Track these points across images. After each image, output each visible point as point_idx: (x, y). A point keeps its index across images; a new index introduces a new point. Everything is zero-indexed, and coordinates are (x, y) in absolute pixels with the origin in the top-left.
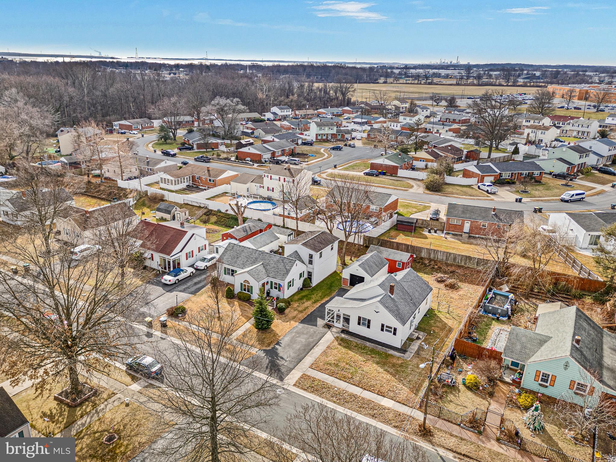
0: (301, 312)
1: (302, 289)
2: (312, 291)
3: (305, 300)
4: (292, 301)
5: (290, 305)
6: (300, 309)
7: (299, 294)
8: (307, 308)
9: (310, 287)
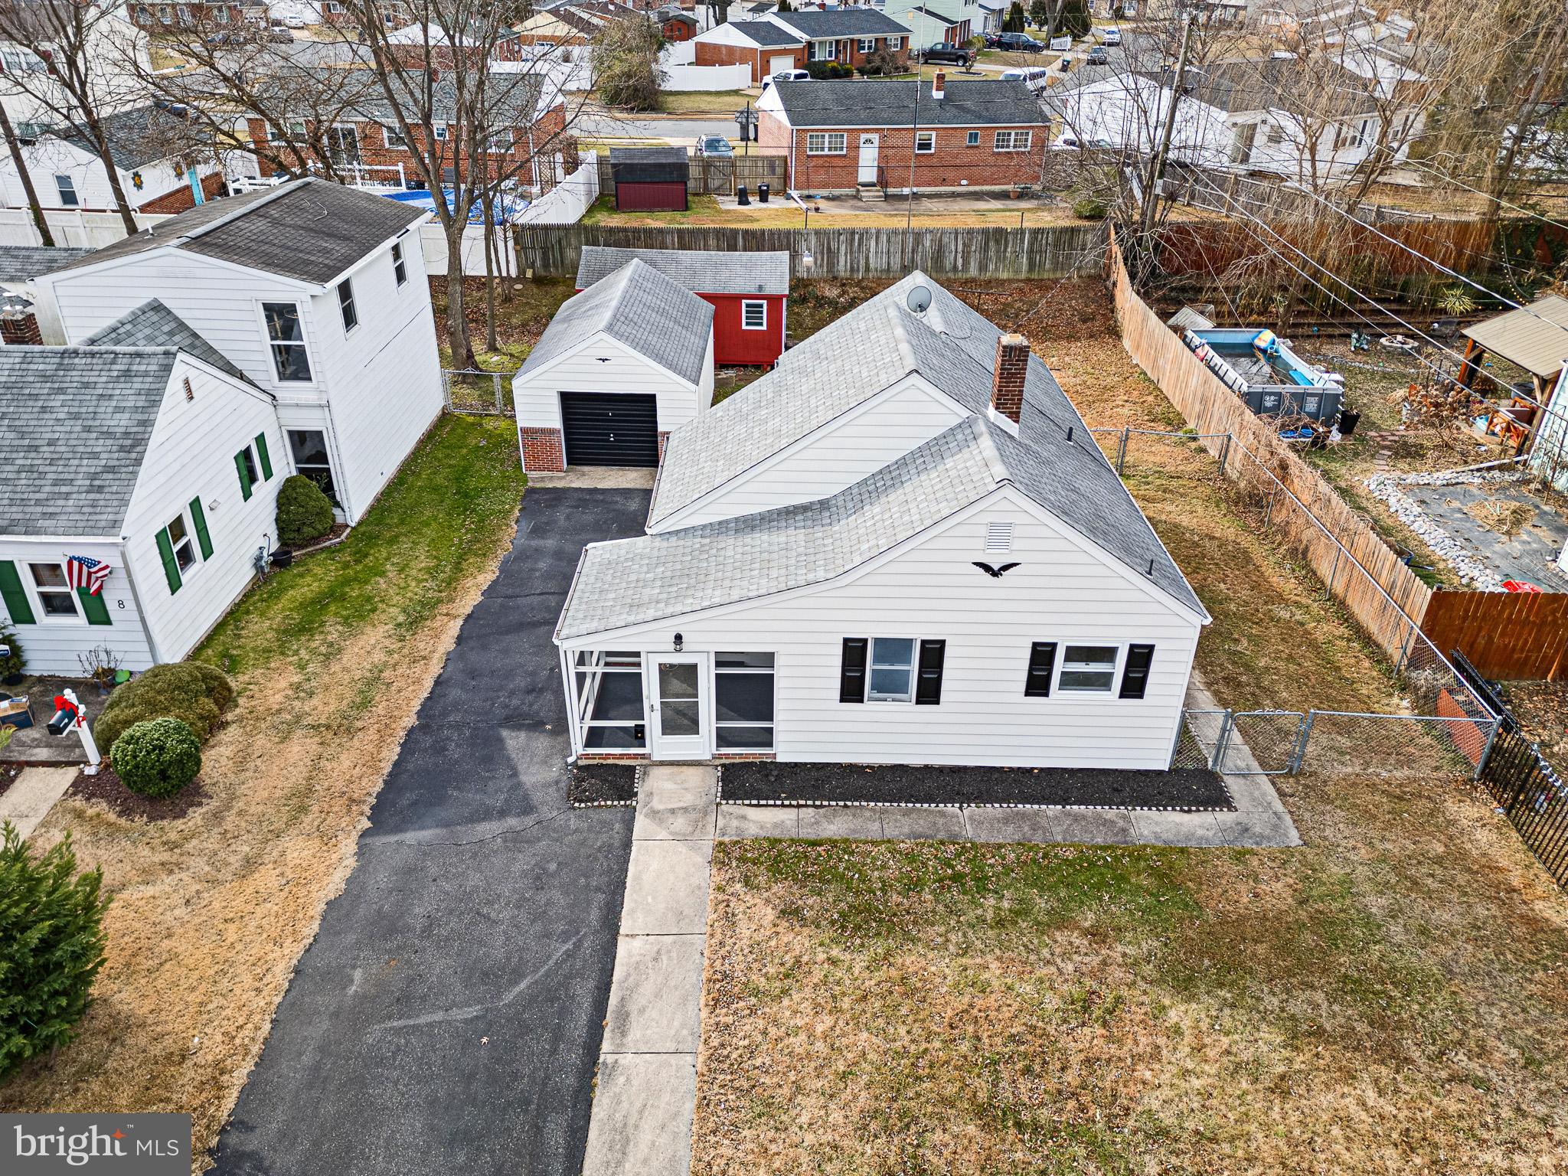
0: (342, 728)
1: (281, 560)
2: (360, 556)
3: (333, 631)
4: (233, 665)
5: (224, 697)
6: (322, 707)
7: (274, 596)
8: (375, 679)
9: (336, 529)
